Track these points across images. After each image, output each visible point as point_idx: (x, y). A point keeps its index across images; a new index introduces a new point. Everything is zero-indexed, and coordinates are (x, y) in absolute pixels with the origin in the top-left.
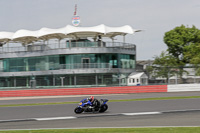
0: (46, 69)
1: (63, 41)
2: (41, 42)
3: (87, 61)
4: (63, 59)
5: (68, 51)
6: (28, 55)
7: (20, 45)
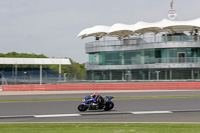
0: (142, 63)
1: (159, 35)
2: (137, 36)
3: (183, 55)
4: (158, 53)
5: (164, 45)
6: (124, 49)
7: (116, 38)
